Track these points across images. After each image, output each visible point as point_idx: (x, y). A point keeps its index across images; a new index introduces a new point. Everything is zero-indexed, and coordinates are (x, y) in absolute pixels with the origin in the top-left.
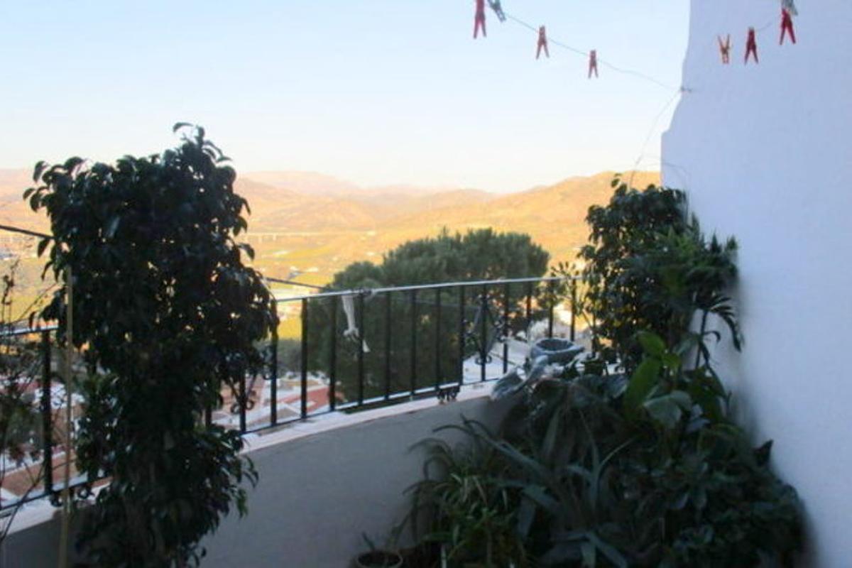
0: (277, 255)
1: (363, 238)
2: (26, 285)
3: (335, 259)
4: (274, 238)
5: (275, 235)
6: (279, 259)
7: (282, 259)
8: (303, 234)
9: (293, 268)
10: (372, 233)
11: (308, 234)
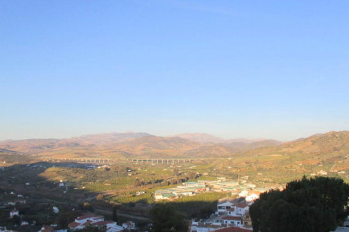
0: (191, 168)
1: (226, 161)
2: (96, 179)
3: (215, 169)
4: (190, 161)
5: (190, 160)
6: (192, 170)
7: (193, 170)
8: (201, 159)
9: (198, 173)
10: (230, 159)
11: (203, 159)
